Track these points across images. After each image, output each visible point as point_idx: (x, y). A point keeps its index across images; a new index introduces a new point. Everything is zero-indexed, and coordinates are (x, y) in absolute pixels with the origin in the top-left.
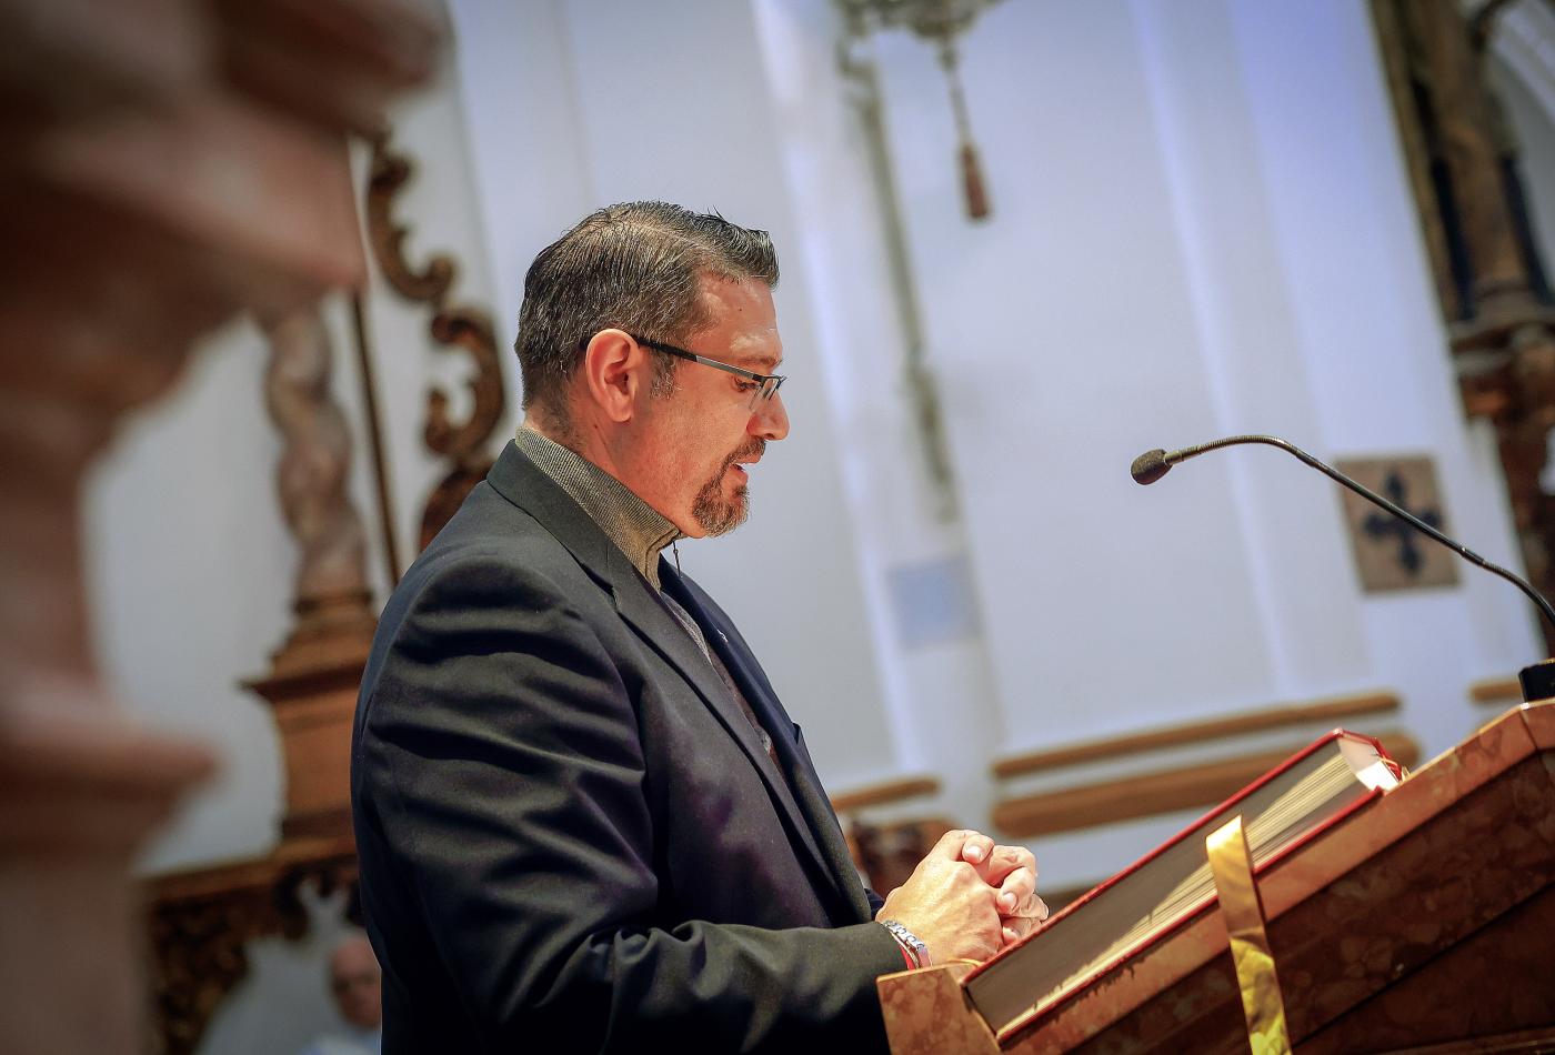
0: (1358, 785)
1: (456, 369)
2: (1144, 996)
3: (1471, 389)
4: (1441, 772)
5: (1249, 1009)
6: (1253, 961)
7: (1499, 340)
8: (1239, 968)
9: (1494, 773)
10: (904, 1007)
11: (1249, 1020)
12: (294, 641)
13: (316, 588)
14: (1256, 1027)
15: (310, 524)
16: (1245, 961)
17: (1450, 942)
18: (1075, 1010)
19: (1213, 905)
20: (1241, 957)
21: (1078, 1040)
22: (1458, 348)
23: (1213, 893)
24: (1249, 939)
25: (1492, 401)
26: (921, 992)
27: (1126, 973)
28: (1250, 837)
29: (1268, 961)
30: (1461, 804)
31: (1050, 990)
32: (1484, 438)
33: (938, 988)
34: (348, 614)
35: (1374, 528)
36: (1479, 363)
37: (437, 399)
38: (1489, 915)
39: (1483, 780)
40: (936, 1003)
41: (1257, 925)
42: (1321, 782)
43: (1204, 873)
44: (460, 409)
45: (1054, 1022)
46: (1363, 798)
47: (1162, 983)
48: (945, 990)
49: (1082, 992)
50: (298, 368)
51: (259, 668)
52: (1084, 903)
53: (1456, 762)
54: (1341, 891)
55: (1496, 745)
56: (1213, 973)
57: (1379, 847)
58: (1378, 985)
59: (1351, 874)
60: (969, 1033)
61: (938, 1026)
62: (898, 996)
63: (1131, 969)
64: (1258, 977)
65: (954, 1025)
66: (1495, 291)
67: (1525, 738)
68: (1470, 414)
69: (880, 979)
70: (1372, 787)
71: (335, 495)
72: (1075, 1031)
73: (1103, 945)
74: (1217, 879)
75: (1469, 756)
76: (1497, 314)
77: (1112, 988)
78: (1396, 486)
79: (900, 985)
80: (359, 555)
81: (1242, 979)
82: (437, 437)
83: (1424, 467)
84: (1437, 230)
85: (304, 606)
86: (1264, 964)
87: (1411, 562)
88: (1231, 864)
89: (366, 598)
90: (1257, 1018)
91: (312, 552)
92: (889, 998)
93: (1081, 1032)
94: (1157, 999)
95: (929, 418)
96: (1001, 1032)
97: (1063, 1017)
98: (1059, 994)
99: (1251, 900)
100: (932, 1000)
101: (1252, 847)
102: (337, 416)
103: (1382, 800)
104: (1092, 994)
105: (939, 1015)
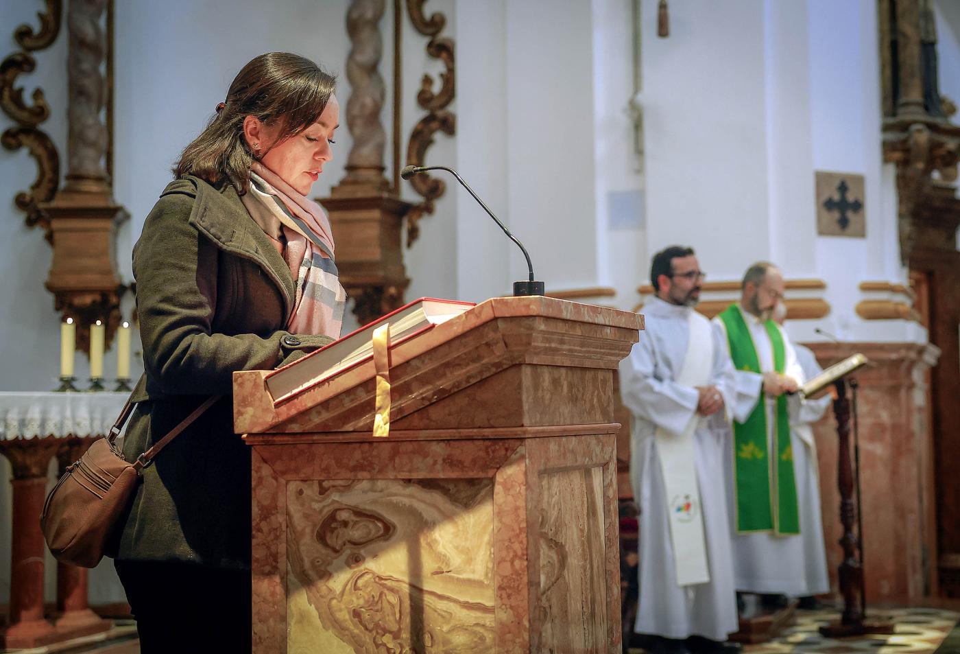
0: (426, 321)
1: (437, 68)
2: (331, 395)
3: (888, 149)
4: (458, 321)
5: (378, 404)
6: (383, 385)
7: (904, 127)
8: (378, 387)
9: (477, 324)
10: (241, 385)
11: (376, 409)
12: (343, 183)
13: (358, 161)
14: (379, 411)
15: (358, 131)
16: (380, 385)
17: (456, 390)
18: (304, 396)
19: (371, 358)
20: (379, 383)
21: (304, 408)
22: (886, 128)
23: (372, 353)
24: (383, 376)
25: (898, 155)
26: (249, 380)
27: (327, 384)
28: (391, 332)
29: (388, 386)
30: (463, 335)
31: (298, 387)
32: (891, 170)
33: (255, 379)
34: (372, 175)
35: (829, 205)
36: (892, 136)
37: (427, 80)
38: (473, 381)
39: (472, 326)
40: (254, 385)
41: (386, 371)
42: (412, 318)
43: (369, 344)
44: (437, 88)
45: (296, 400)
46: (428, 326)
47: (339, 391)
48: (258, 381)
49: (309, 389)
50: (364, 57)
51: (326, 193)
52: (315, 353)
53: (464, 318)
54: (413, 363)
55: (480, 313)
56: (361, 389)
57: (429, 348)
58: (427, 403)
59: (418, 357)
60: (264, 399)
61: (252, 395)
62: (240, 380)
63: (328, 382)
64: (383, 391)
65: (259, 395)
66: (907, 104)
67: (491, 312)
68: (886, 160)
69: (234, 372)
70: (431, 323)
71: (373, 118)
72: (303, 404)
73: (321, 372)
74: (375, 347)
75: (470, 316)
76: (905, 115)
77: (320, 389)
78: (843, 188)
79: (241, 376)
80: (380, 148)
81: (378, 392)
82: (424, 99)
83: (859, 180)
84: (888, 72)
85: (350, 168)
86: (387, 387)
87: (844, 223)
88: (381, 345)
89: (381, 169)
90: (380, 408)
91: (358, 144)
92: (236, 380)
93: (306, 405)
94: (337, 397)
95: (638, 126)
96: (276, 401)
97: (300, 398)
98: (301, 388)
99: (386, 360)
100: (252, 384)
101: (391, 336)
102: (381, 81)
103: (434, 329)
104: (312, 390)
105: (254, 390)
